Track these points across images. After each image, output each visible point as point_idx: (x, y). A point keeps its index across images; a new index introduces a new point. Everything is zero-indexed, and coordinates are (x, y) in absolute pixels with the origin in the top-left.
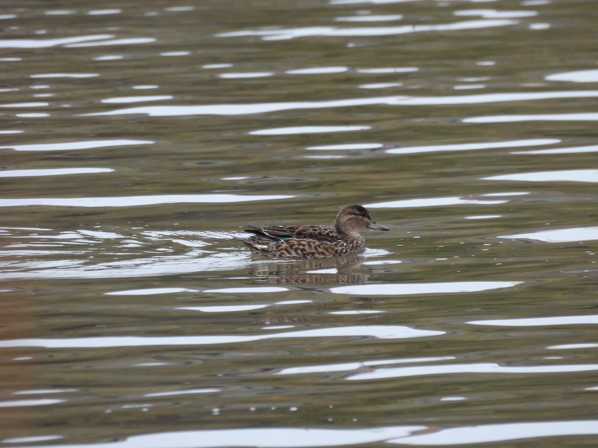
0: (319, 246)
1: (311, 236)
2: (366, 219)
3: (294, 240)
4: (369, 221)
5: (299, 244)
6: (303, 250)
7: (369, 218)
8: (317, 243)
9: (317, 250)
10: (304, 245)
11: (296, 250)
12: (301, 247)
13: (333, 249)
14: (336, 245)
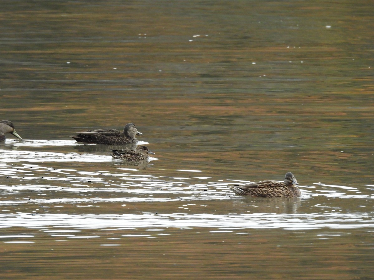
0: (134, 157)
1: (131, 154)
2: (146, 151)
3: (126, 155)
4: (147, 151)
5: (128, 156)
6: (128, 158)
7: (147, 150)
8: (134, 156)
9: (133, 158)
10: (129, 157)
11: (126, 158)
12: (128, 157)
13: (139, 158)
14: (140, 157)
